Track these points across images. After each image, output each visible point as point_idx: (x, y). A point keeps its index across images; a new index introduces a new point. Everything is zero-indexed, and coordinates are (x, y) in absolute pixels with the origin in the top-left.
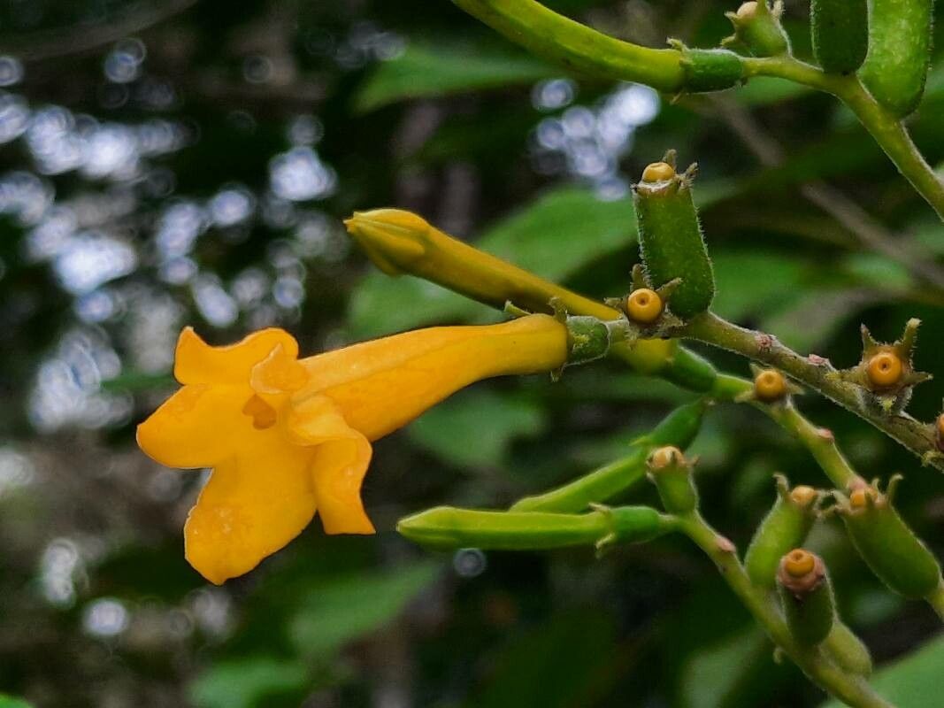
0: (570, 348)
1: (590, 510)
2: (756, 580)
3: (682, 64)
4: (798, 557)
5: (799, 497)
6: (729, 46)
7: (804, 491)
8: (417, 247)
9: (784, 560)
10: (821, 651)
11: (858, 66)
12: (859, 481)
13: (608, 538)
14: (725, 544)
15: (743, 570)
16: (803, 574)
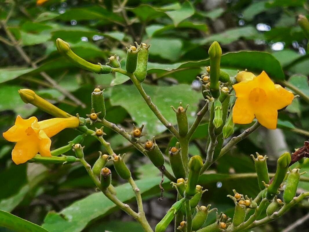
0: (80, 124)
1: (61, 156)
2: (94, 173)
3: (101, 68)
4: (106, 169)
5: (104, 157)
6: (108, 65)
7: (105, 155)
8: (32, 98)
9: (102, 169)
10: (107, 189)
11: (134, 72)
12: (115, 154)
13: (65, 162)
14: (89, 165)
15: (92, 171)
16: (106, 173)
